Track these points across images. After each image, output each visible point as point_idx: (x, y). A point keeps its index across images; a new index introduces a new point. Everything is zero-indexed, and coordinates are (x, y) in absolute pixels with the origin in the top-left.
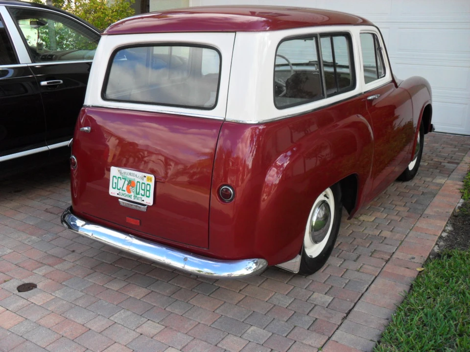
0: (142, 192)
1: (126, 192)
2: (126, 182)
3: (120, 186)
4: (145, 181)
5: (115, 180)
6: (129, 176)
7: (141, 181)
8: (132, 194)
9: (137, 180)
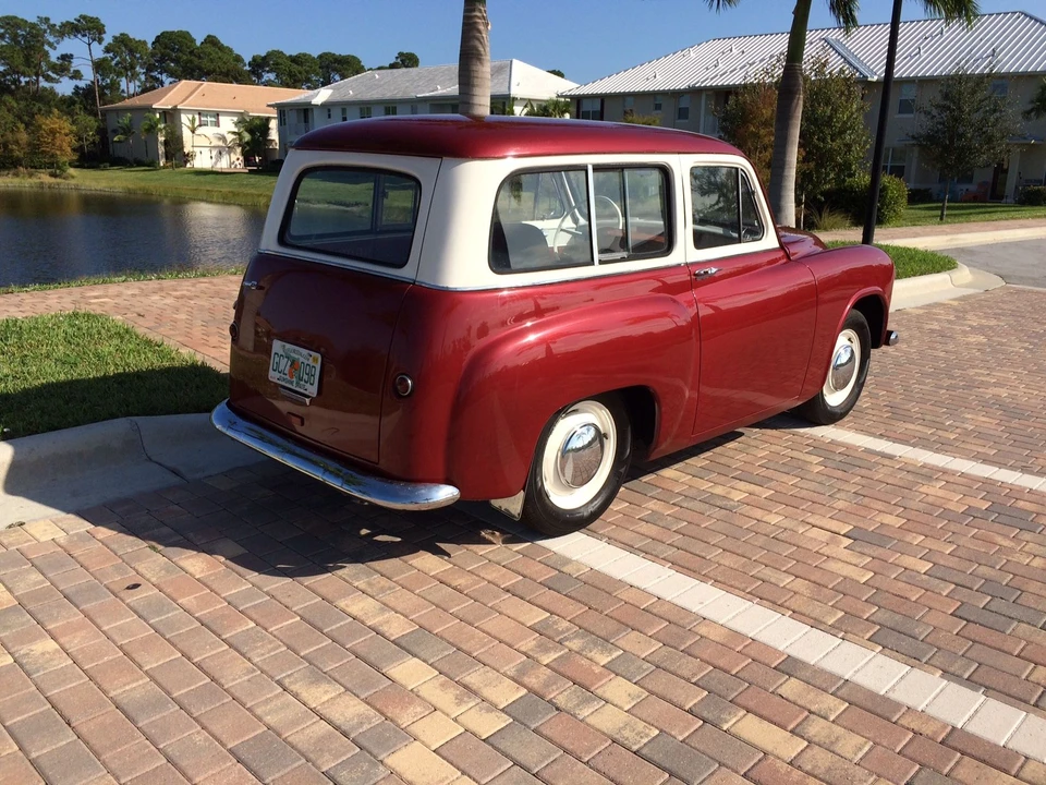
0: (305, 377)
1: (287, 377)
2: (289, 363)
3: (281, 368)
4: (311, 362)
5: (277, 359)
6: (293, 355)
7: (306, 362)
8: (294, 379)
9: (302, 359)
